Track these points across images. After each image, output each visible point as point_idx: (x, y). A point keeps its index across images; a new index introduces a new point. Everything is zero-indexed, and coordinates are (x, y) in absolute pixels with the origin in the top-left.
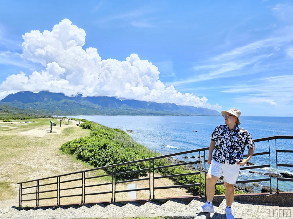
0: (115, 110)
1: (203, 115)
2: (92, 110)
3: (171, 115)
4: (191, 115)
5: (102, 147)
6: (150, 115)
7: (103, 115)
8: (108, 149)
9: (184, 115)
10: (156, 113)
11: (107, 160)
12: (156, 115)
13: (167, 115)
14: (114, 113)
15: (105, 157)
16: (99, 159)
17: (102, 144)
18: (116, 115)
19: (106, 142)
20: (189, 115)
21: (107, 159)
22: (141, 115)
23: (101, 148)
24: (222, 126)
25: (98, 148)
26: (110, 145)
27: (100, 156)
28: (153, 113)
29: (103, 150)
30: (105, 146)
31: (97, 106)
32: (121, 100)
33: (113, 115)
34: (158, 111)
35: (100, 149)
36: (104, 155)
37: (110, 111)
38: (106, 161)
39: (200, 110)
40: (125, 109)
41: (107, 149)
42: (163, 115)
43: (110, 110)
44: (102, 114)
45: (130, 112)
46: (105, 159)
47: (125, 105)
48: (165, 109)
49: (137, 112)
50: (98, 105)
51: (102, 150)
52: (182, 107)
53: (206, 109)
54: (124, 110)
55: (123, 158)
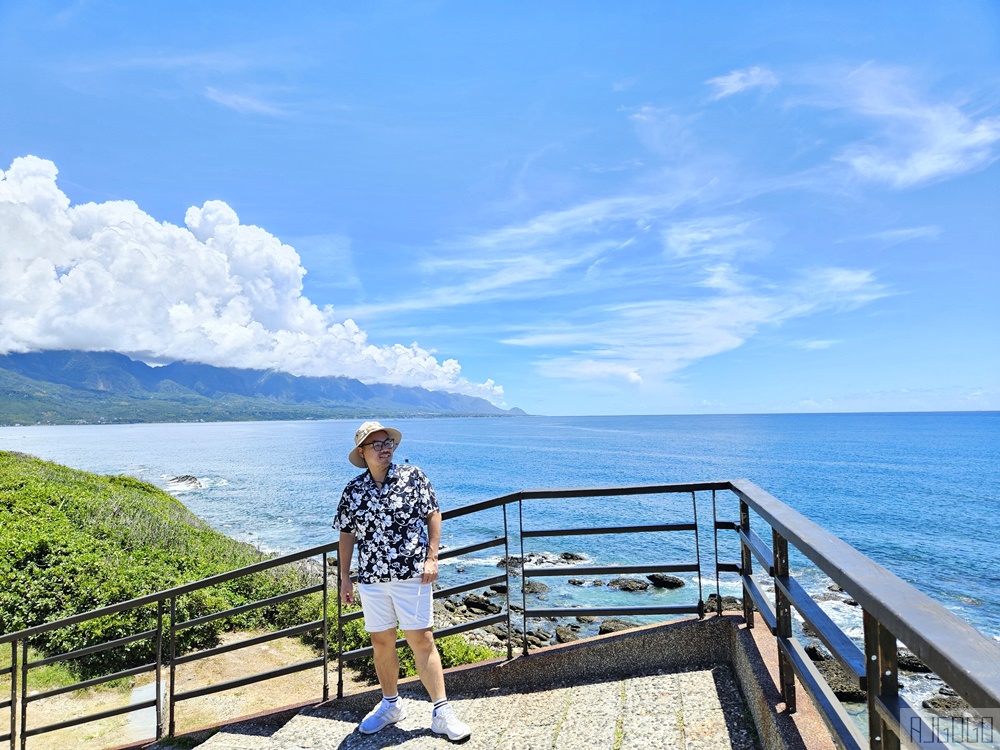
0: (127, 404)
1: (447, 416)
2: (23, 406)
3: (343, 417)
4: (411, 416)
5: (29, 557)
6: (270, 420)
7: (72, 423)
8: (56, 563)
9: (387, 417)
10: (291, 410)
11: (47, 605)
12: (291, 419)
13: (329, 417)
14: (121, 414)
15: (40, 596)
16: (13, 607)
17: (29, 544)
18: (131, 422)
19: (45, 537)
20: (402, 417)
21: (46, 601)
22: (232, 421)
23: (26, 560)
24: (357, 483)
25: (13, 561)
26: (65, 546)
27: (19, 592)
28: (279, 410)
29: (31, 570)
30: (41, 553)
31: (44, 389)
32: (153, 365)
33: (118, 422)
34: (298, 406)
35: (19, 566)
36: (34, 588)
37: (103, 406)
38: (46, 611)
39: (440, 397)
40: (167, 397)
41: (52, 561)
42: (316, 417)
43: (104, 402)
44: (67, 417)
45: (187, 409)
46: (41, 603)
47: (166, 382)
48: (324, 395)
49: (218, 409)
50: (47, 384)
51: (28, 567)
52: (381, 389)
53: (457, 397)
54: (162, 403)
55: (115, 590)
